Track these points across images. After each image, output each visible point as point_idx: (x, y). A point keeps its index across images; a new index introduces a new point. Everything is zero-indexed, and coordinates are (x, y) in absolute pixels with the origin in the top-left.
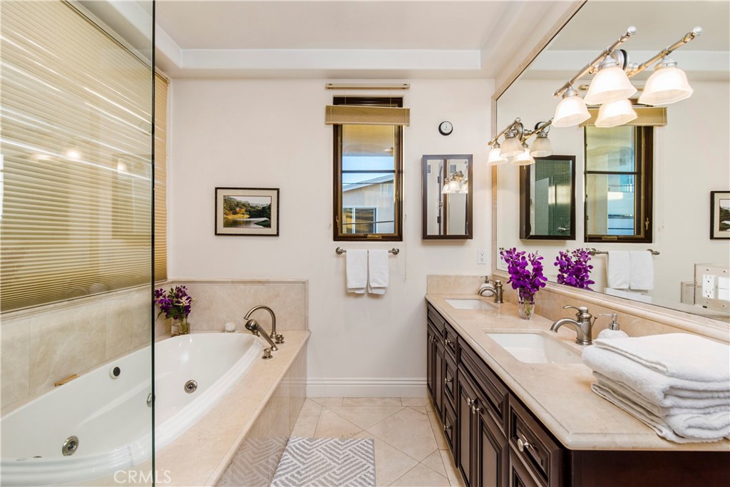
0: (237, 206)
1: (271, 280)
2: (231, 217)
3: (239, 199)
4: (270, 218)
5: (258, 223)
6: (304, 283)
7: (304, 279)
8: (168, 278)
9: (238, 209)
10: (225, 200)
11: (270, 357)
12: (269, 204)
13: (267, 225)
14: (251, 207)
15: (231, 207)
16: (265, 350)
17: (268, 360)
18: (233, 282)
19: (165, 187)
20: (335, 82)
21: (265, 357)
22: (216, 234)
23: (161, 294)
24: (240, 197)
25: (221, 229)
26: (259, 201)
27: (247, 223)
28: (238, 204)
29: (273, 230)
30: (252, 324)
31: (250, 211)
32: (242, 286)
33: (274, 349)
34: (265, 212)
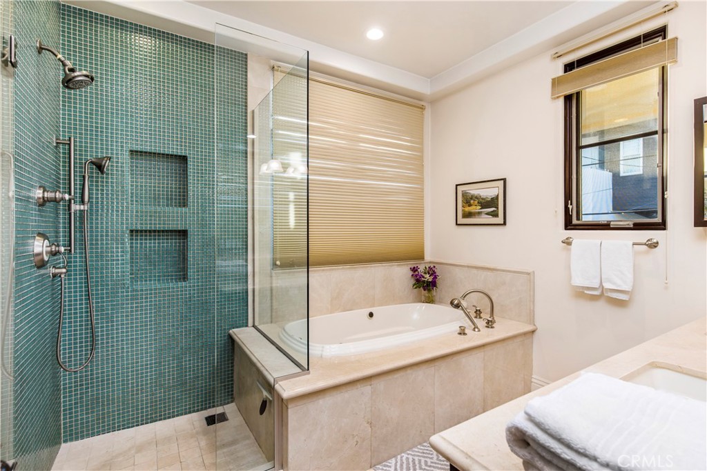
0: (471, 199)
1: (498, 268)
2: (468, 209)
3: (473, 192)
4: (497, 208)
5: (488, 214)
6: (529, 274)
7: (530, 270)
8: (425, 258)
9: (472, 202)
10: (463, 194)
11: (465, 334)
12: (497, 194)
13: (495, 215)
14: (482, 199)
15: (468, 200)
16: (460, 327)
17: (462, 336)
18: (468, 267)
19: (423, 189)
20: (561, 50)
21: (460, 334)
22: (457, 224)
23: (417, 270)
24: (474, 191)
25: (461, 221)
26: (488, 192)
27: (479, 213)
28: (473, 197)
29: (500, 220)
30: (456, 302)
31: (481, 203)
32: (475, 271)
33: (476, 330)
34: (493, 202)
